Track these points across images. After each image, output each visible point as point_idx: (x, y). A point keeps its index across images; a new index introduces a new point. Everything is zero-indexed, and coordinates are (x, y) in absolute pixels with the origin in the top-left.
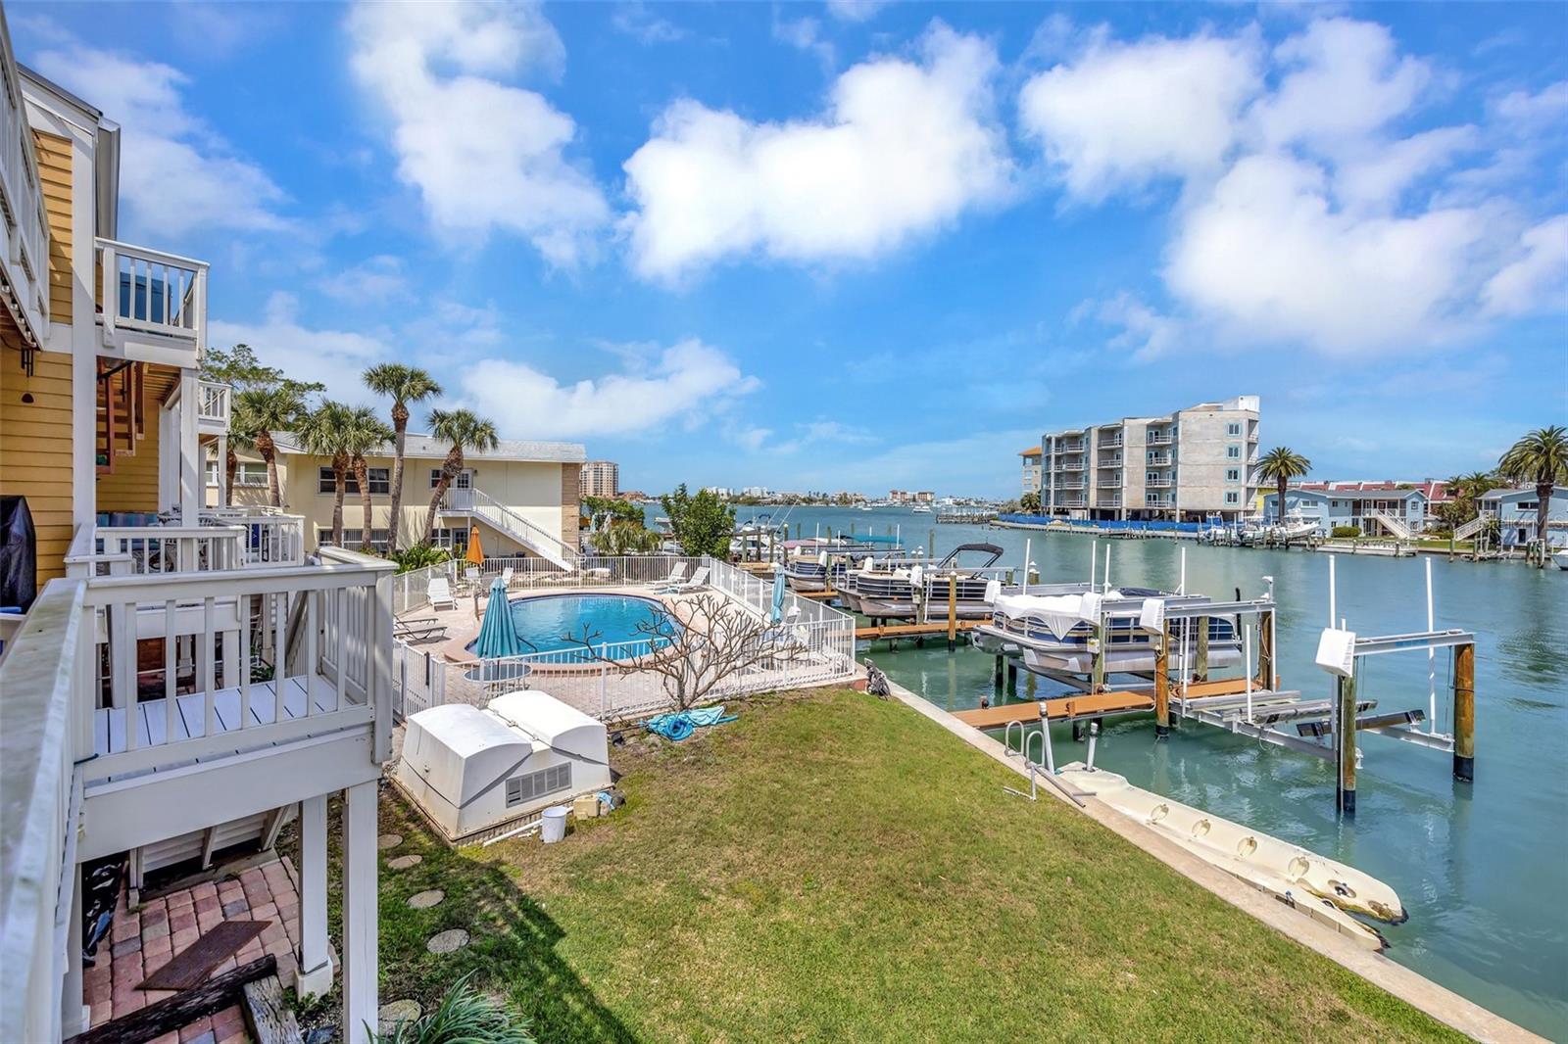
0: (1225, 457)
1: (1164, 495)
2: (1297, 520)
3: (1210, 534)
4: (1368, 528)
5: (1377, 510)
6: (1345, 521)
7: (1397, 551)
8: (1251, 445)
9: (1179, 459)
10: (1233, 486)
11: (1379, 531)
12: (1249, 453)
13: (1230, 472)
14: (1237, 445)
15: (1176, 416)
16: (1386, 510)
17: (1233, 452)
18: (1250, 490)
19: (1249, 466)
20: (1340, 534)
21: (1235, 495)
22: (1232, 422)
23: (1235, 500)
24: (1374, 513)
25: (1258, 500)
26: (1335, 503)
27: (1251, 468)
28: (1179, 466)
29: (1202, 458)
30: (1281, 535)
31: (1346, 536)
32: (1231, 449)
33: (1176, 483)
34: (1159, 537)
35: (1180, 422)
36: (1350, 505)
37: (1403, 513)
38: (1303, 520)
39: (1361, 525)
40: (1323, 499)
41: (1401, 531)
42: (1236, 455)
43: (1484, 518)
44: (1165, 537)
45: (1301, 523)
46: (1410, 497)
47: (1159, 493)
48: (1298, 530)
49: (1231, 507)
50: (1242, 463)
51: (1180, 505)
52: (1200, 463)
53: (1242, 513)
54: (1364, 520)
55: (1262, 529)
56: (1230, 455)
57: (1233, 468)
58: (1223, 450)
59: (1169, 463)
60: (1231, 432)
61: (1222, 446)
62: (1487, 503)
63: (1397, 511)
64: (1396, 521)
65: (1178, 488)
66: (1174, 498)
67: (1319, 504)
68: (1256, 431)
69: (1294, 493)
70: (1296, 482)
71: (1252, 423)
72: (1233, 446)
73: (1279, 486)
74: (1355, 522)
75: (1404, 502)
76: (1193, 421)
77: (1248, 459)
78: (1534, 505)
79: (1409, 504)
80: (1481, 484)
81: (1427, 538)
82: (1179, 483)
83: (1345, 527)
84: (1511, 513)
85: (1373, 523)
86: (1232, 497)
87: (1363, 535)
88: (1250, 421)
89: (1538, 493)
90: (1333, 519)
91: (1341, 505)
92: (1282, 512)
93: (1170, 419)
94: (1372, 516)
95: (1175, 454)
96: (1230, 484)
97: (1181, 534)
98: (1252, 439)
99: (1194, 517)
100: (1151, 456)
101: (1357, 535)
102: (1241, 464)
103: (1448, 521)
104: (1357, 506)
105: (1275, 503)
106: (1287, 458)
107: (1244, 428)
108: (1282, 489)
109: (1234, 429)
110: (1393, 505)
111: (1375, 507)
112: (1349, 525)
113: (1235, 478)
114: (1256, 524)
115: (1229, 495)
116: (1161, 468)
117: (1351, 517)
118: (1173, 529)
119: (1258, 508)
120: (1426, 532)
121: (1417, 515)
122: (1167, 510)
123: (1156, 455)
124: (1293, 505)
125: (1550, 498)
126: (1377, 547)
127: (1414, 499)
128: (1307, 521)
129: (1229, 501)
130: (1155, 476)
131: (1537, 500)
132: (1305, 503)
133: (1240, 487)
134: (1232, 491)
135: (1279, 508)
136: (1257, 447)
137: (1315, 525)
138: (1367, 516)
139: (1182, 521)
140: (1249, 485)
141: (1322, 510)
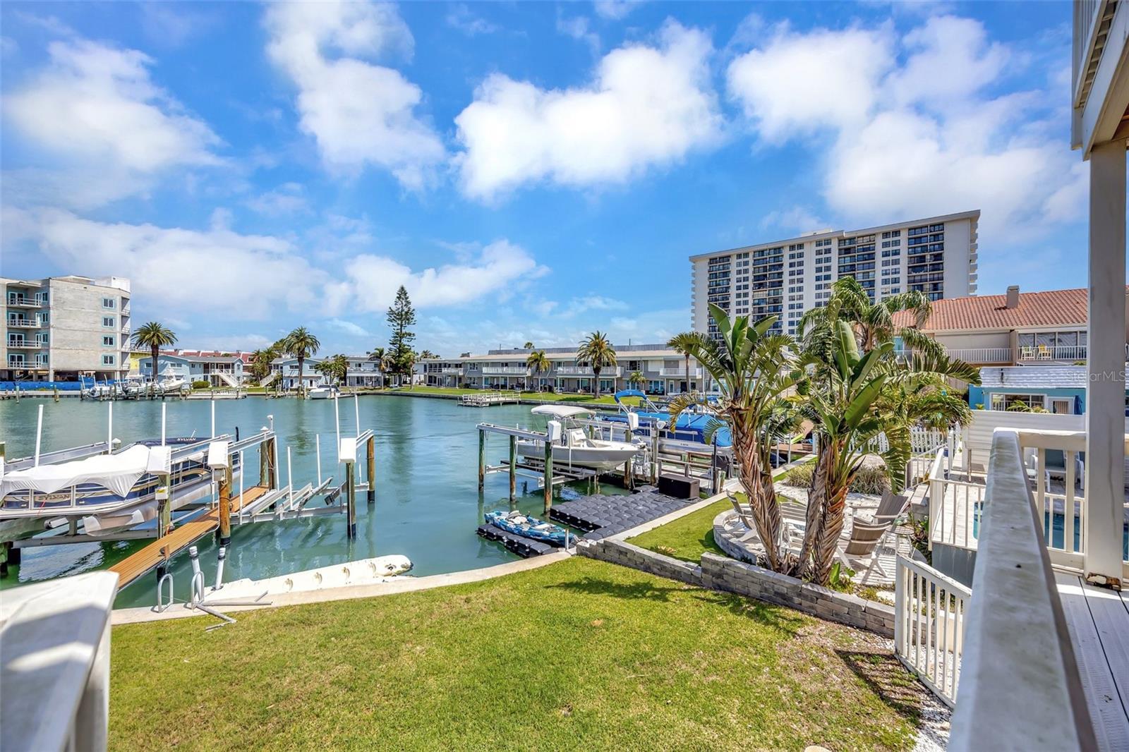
0: (100, 325)
1: (33, 356)
2: (172, 377)
3: (94, 391)
4: (213, 382)
5: (218, 370)
6: (199, 377)
7: (238, 395)
8: (124, 318)
9: (52, 323)
10: (109, 351)
11: (220, 383)
12: (123, 324)
13: (106, 339)
14: (112, 317)
15: (46, 282)
16: (224, 370)
17: (108, 322)
18: (124, 355)
19: (122, 334)
20: (197, 386)
21: (111, 358)
22: (106, 297)
23: (111, 362)
24: (217, 372)
25: (133, 364)
26: (193, 365)
27: (124, 336)
28: (51, 329)
29: (79, 325)
30: (160, 389)
31: (203, 387)
32: (106, 320)
33: (49, 345)
34: (31, 396)
35: (51, 290)
36: (202, 366)
37: (233, 372)
38: (175, 377)
39: (209, 380)
40: (186, 362)
41: (233, 383)
42: (111, 324)
43: (274, 374)
44: (38, 396)
45: (174, 379)
46: (236, 362)
47: (25, 354)
48: (172, 385)
49: (108, 367)
50: (117, 331)
51: (51, 366)
52: (76, 329)
53: (118, 373)
54: (211, 376)
55: (144, 385)
56: (106, 324)
57: (109, 335)
58: (98, 319)
59: (39, 325)
60: (106, 304)
61: (98, 316)
62: (274, 365)
63: (230, 370)
64: (230, 376)
65: (51, 351)
66: (46, 359)
67: (183, 365)
68: (128, 307)
69: (165, 358)
70: (166, 349)
71: (124, 300)
72: (109, 317)
73: (153, 352)
74: (206, 378)
75: (233, 364)
76: (66, 290)
77: (122, 327)
78: (296, 367)
79: (236, 366)
80: (270, 355)
81: (248, 386)
82: (51, 345)
83: (199, 382)
84: (287, 372)
85: (216, 379)
86: (107, 360)
87: (211, 386)
88: (123, 298)
89: (299, 361)
90: (193, 376)
91: (197, 366)
92: (156, 372)
93: (39, 284)
94: (216, 374)
95: (46, 318)
96: (106, 348)
97: (60, 392)
98: (124, 313)
99: (69, 377)
100: (13, 317)
101: (207, 387)
102: (116, 333)
103: (256, 377)
104: (207, 367)
105: (149, 365)
106: (158, 331)
107: (118, 302)
108: (155, 354)
109: (108, 303)
110: (227, 366)
111: (217, 368)
112: (202, 380)
113: (111, 343)
114: (139, 381)
115: (106, 358)
116: (27, 330)
117: (203, 375)
118: (48, 388)
119: (131, 368)
120: (245, 382)
121: (240, 372)
122: (36, 371)
123: (21, 317)
124: (164, 366)
125: (303, 364)
126: (225, 394)
127: (238, 363)
128: (178, 378)
129: (106, 362)
130: (20, 338)
131: (298, 364)
132: (172, 365)
133: (116, 350)
134: (109, 354)
135: (153, 368)
136: (129, 320)
137: (182, 381)
138: (213, 374)
139: (55, 381)
140: (123, 350)
141: (185, 369)
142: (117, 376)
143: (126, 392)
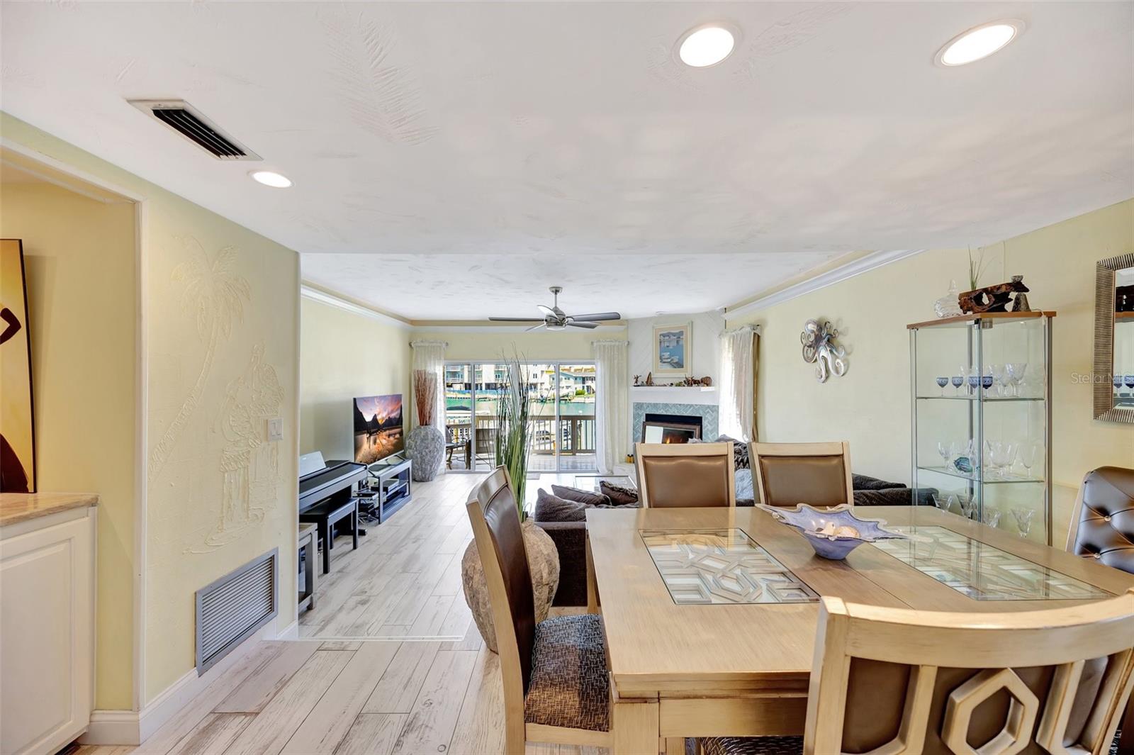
142: (539, 386)
143: (542, 397)
